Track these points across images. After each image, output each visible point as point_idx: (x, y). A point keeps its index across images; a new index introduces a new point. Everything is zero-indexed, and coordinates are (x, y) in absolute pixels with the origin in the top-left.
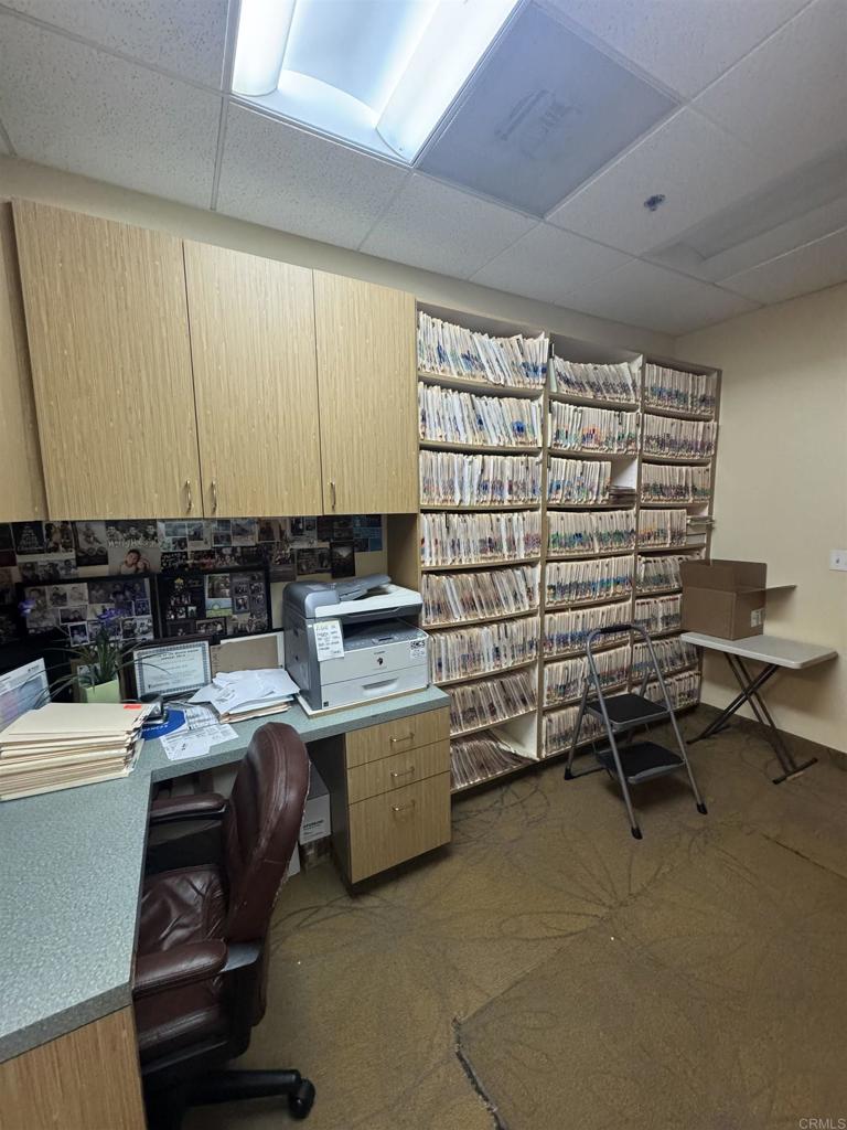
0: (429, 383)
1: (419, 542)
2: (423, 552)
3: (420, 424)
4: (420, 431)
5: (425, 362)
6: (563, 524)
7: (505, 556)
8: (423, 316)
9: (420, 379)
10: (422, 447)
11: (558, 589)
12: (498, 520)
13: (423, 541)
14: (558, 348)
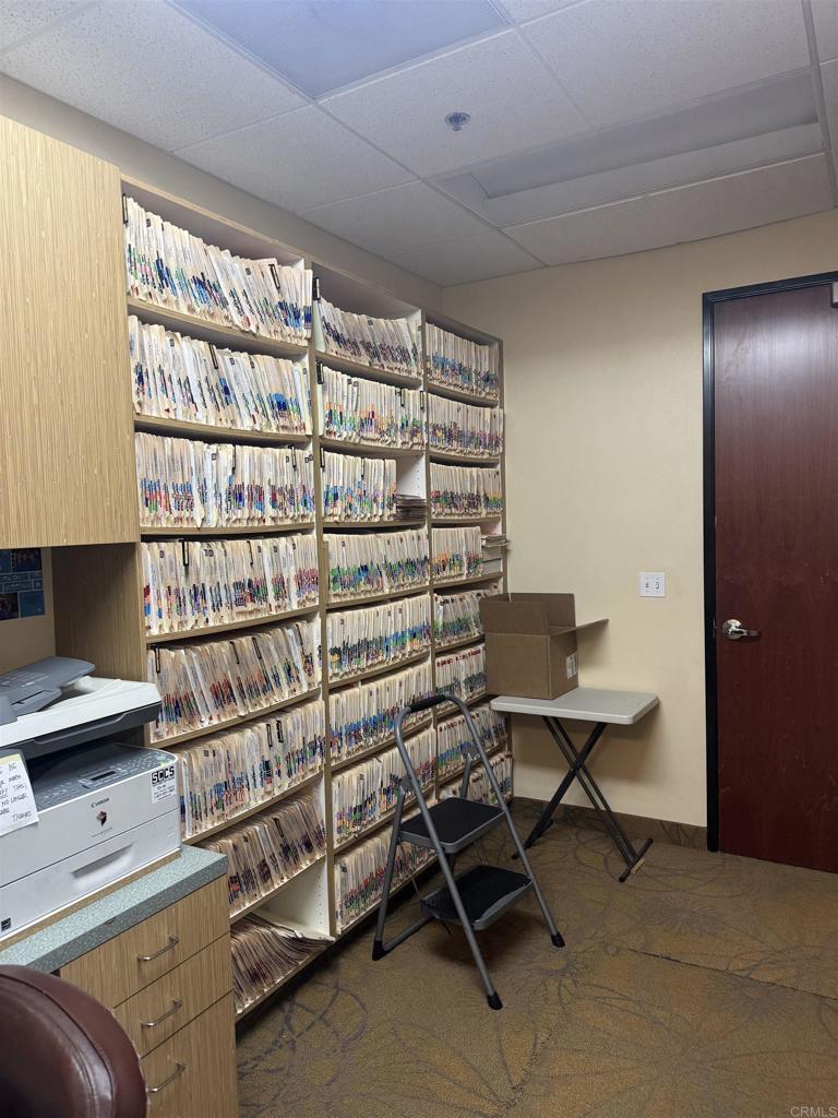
0: (147, 319)
1: (140, 593)
2: (147, 609)
3: (135, 386)
4: (135, 399)
5: (137, 283)
6: (346, 552)
7: (270, 609)
8: (133, 207)
9: (132, 311)
10: (141, 428)
11: (346, 652)
12: (260, 549)
13: (147, 591)
14: (325, 287)
